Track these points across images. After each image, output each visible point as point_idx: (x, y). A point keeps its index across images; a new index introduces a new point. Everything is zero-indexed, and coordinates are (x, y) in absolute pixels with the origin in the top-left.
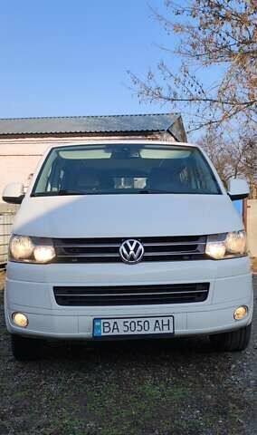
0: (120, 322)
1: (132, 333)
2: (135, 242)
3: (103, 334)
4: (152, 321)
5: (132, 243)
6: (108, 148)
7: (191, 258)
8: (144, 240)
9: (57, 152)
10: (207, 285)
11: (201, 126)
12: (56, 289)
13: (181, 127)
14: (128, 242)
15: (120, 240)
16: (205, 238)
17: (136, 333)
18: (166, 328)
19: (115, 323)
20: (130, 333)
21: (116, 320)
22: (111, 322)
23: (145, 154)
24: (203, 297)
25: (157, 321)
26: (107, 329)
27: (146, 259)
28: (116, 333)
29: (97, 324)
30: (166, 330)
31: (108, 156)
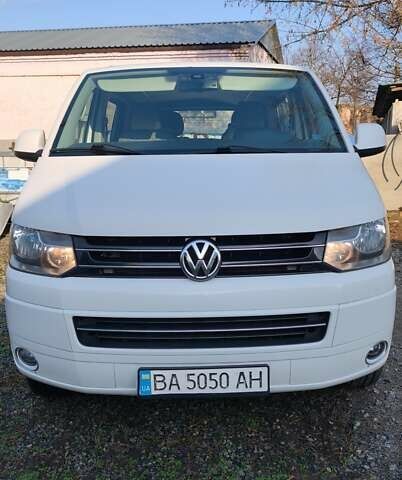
0: (181, 375)
1: (201, 391)
2: (207, 244)
3: (154, 393)
4: (234, 373)
5: (201, 246)
6: (171, 73)
7: (300, 270)
8: (221, 241)
9: (96, 81)
10: (325, 317)
11: (303, 37)
12: (77, 320)
13: (276, 37)
14: (194, 244)
15: (180, 241)
16: (324, 235)
17: (207, 391)
18: (256, 384)
19: (174, 375)
20: (197, 391)
21: (174, 372)
22: (168, 374)
23: (228, 84)
24: (318, 334)
25: (242, 374)
26: (160, 385)
27: (224, 273)
28: (174, 390)
29: (144, 376)
30: (256, 388)
31: (171, 86)
